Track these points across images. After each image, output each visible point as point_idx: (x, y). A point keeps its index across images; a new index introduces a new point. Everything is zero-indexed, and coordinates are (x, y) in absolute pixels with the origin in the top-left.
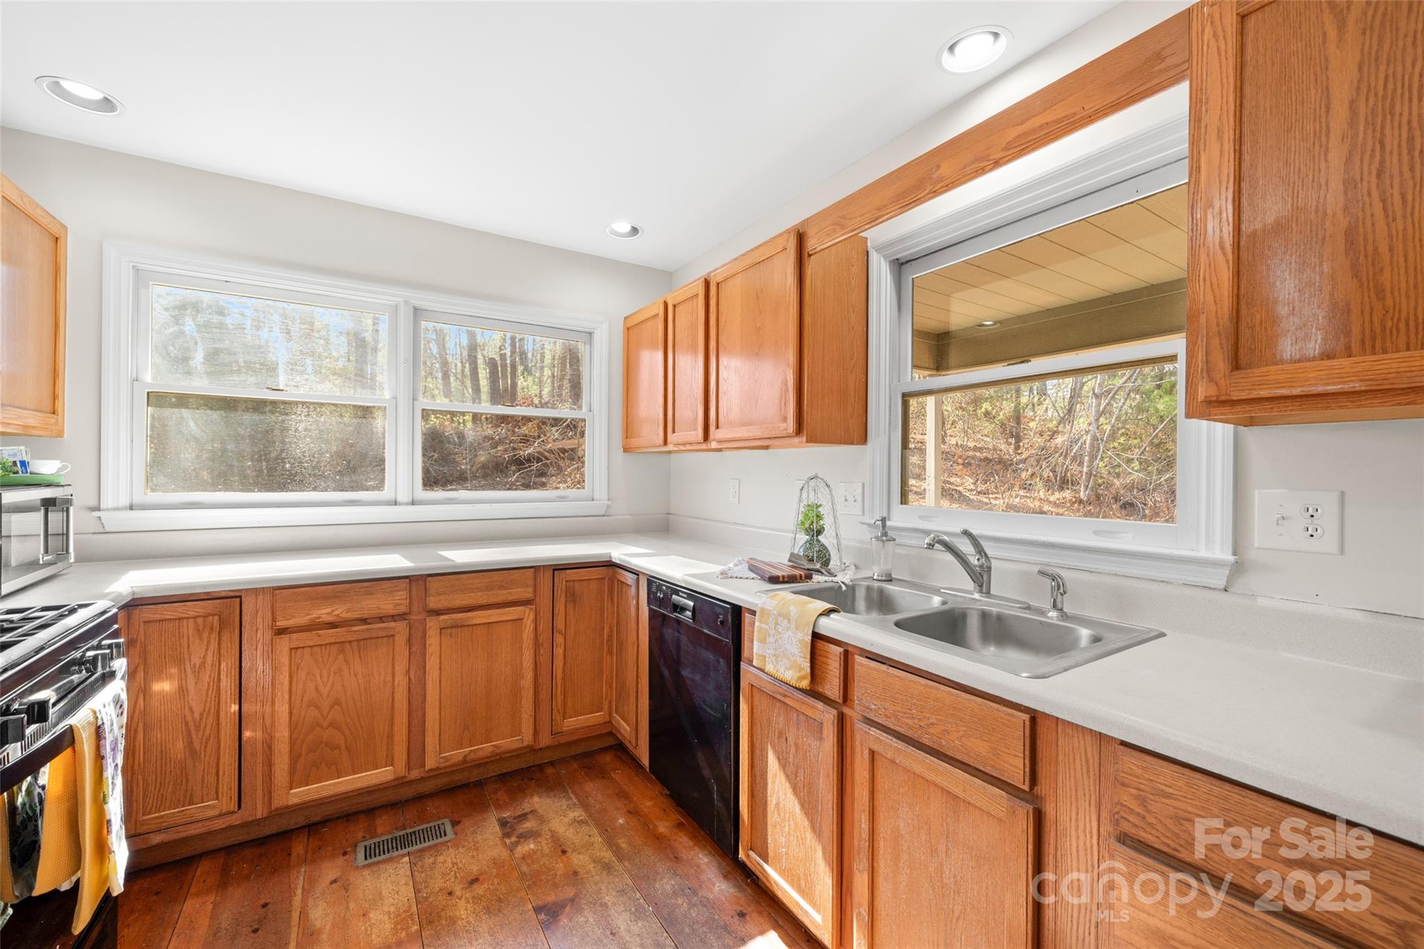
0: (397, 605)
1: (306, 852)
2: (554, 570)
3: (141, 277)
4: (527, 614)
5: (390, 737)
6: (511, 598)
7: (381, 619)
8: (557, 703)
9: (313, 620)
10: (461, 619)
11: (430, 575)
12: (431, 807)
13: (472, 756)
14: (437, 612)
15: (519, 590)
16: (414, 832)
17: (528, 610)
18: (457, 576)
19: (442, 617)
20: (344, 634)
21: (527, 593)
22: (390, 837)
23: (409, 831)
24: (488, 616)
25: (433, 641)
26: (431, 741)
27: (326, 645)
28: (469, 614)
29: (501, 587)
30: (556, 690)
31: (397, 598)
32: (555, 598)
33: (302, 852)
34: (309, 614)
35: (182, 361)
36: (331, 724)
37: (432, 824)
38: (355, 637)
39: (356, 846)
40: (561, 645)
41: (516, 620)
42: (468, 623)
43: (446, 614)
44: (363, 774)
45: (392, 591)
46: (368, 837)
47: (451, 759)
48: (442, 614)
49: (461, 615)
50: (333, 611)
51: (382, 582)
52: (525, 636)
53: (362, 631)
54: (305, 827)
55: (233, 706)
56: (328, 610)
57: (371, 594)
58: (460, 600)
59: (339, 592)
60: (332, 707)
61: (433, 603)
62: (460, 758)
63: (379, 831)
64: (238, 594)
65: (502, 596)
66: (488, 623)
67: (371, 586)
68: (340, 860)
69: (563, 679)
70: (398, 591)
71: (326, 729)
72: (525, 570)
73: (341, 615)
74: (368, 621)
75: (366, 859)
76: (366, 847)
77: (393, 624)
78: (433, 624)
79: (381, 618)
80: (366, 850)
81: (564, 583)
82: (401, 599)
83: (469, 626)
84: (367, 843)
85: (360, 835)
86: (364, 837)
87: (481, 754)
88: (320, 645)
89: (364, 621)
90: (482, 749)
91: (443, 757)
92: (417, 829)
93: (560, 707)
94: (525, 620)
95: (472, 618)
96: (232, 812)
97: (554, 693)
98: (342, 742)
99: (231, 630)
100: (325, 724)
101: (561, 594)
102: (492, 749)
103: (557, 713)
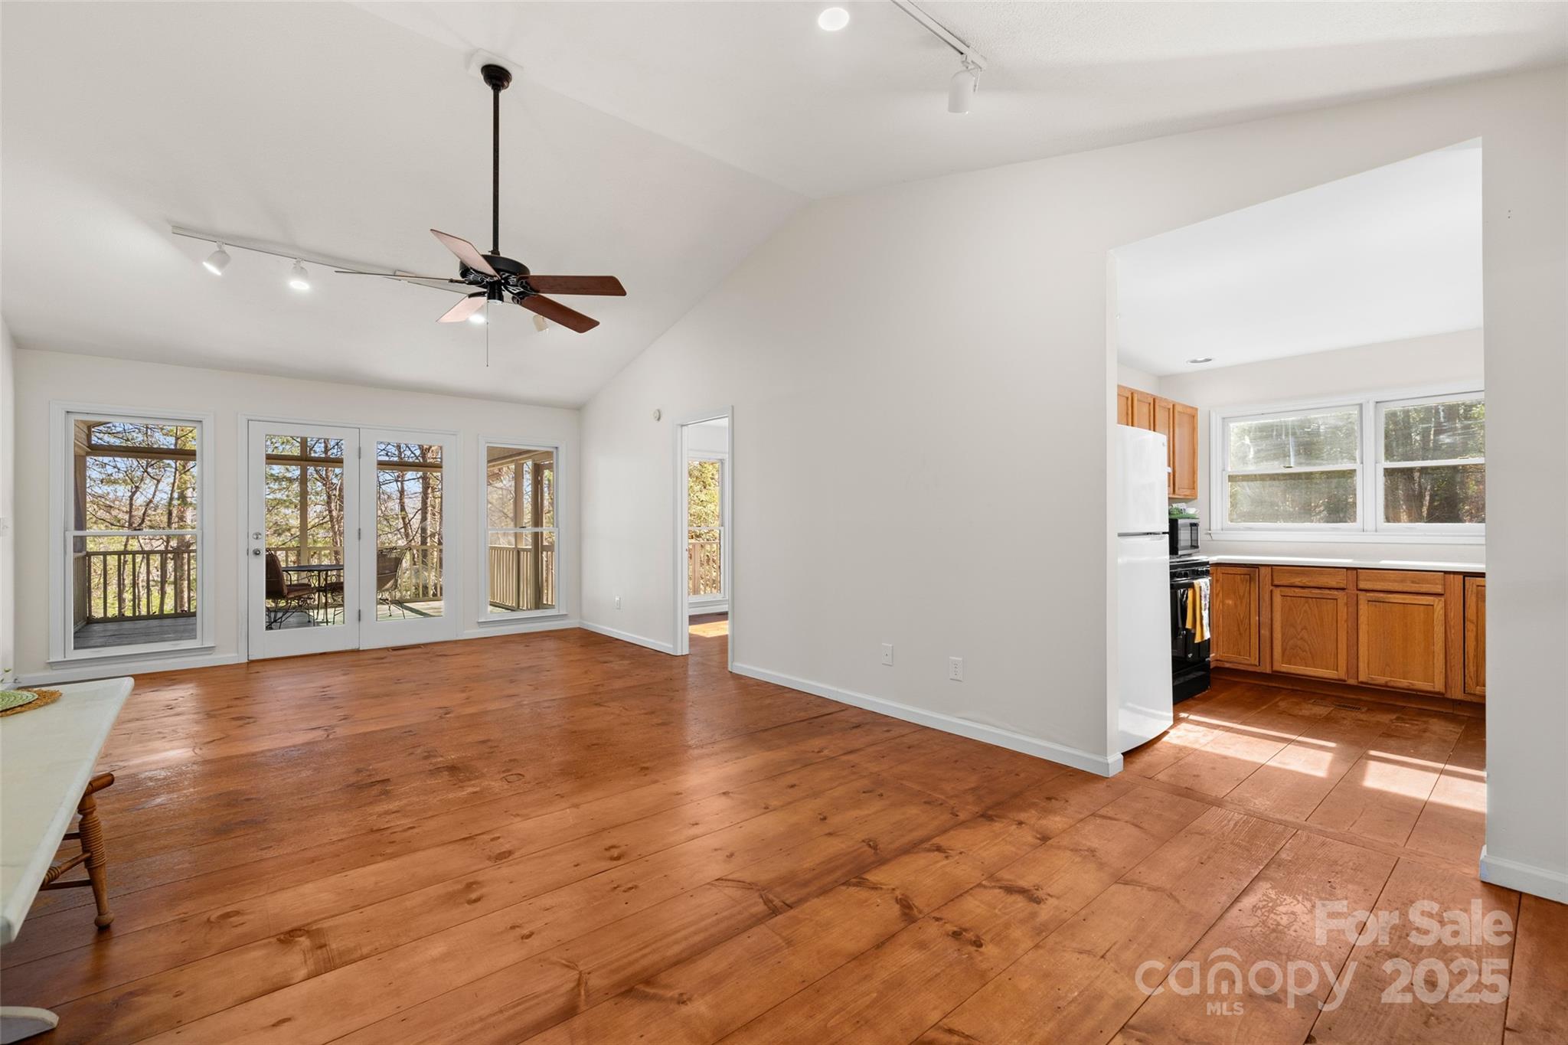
0: (1338, 583)
2: (1464, 576)
4: (1438, 604)
5: (1336, 655)
6: (1424, 591)
7: (1330, 589)
8: (1469, 672)
9: (1293, 583)
10: (1382, 597)
11: (1361, 569)
14: (1366, 591)
15: (1429, 585)
17: (1437, 600)
18: (1380, 571)
19: (1368, 594)
20: (1308, 592)
21: (1439, 589)
24: (1404, 599)
25: (1364, 608)
26: (1362, 666)
28: (1388, 595)
29: (1414, 582)
30: (1469, 662)
31: (1339, 579)
32: (1466, 596)
34: (1288, 580)
35: (1243, 459)
36: (1301, 638)
38: (1314, 595)
40: (1472, 630)
41: (1426, 604)
42: (1388, 600)
43: (1372, 592)
44: (1319, 670)
45: (1336, 575)
47: (1375, 681)
48: (1370, 592)
49: (1382, 594)
50: (1301, 580)
51: (1331, 569)
52: (1436, 618)
53: (1317, 592)
55: (1255, 617)
56: (1299, 580)
57: (1324, 574)
58: (1381, 586)
59: (1304, 570)
60: (1302, 629)
61: (1362, 585)
62: (1385, 683)
64: (1257, 567)
65: (1415, 588)
66: (1404, 604)
67: (1324, 570)
69: (1474, 656)
70: (1339, 575)
72: (1436, 573)
74: (1323, 589)
77: (1336, 592)
78: (1362, 596)
81: (1474, 586)
82: (1342, 580)
83: (1388, 602)
87: (1399, 685)
88: (1297, 596)
89: (1320, 588)
90: (1400, 682)
91: (1371, 677)
93: (1472, 674)
94: (1435, 606)
95: (1390, 598)
96: (1256, 666)
97: (1466, 663)
98: (1307, 649)
99: (1255, 583)
100: (1299, 637)
101: (1472, 594)
102: (1408, 684)
103: (1470, 677)
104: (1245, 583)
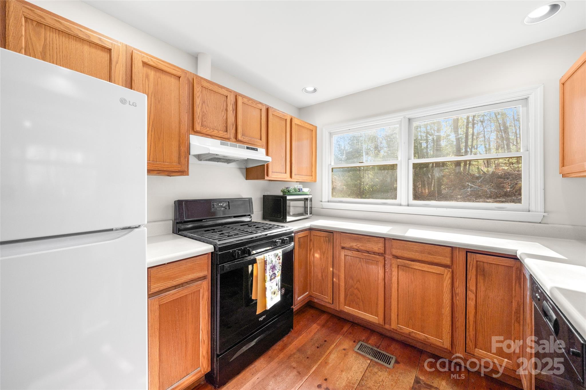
0: (379, 249)
1: (346, 332)
2: (467, 252)
3: (331, 134)
4: (447, 273)
5: (377, 304)
6: (436, 261)
9: (351, 246)
10: (408, 264)
11: (394, 239)
12: (394, 346)
13: (413, 335)
14: (397, 257)
15: (441, 258)
16: (380, 352)
18: (405, 242)
19: (398, 260)
20: (360, 255)
21: (448, 261)
22: (371, 347)
23: (379, 350)
24: (423, 267)
25: (395, 270)
26: (394, 316)
27: (355, 257)
28: (412, 263)
29: (429, 253)
31: (379, 246)
32: (468, 269)
33: (345, 330)
34: (350, 244)
36: (357, 288)
37: (388, 354)
38: (364, 257)
39: (359, 342)
40: (473, 299)
41: (439, 274)
42: (411, 267)
43: (401, 259)
44: (367, 314)
45: (377, 242)
46: (365, 341)
47: (402, 330)
48: (399, 259)
49: (408, 261)
50: (357, 245)
51: (374, 238)
52: (445, 285)
53: (367, 256)
54: (352, 322)
55: (331, 268)
56: (355, 244)
57: (370, 242)
58: (407, 254)
59: (359, 238)
60: (357, 282)
61: (395, 252)
62: (407, 332)
63: (370, 342)
64: (332, 232)
65: (430, 258)
66: (423, 271)
67: (370, 238)
68: (351, 343)
69: (475, 322)
70: (380, 243)
71: (355, 289)
72: (445, 247)
73: (359, 247)
74: (370, 252)
75: (358, 349)
76: (362, 344)
77: (378, 257)
78: (395, 262)
79: (374, 252)
80: (361, 345)
81: (475, 262)
82: (381, 247)
83: (411, 268)
84: (362, 343)
85: (364, 338)
86: (364, 340)
87: (418, 336)
88: (354, 257)
89: (368, 252)
90: (419, 334)
91: (399, 327)
92: (382, 352)
93: (472, 338)
94: (445, 275)
95: (413, 265)
96: (331, 304)
97: (467, 327)
98: (360, 298)
99: (331, 244)
100: (355, 287)
101: (472, 268)
102: (424, 338)
103: (470, 339)
104: (325, 243)
